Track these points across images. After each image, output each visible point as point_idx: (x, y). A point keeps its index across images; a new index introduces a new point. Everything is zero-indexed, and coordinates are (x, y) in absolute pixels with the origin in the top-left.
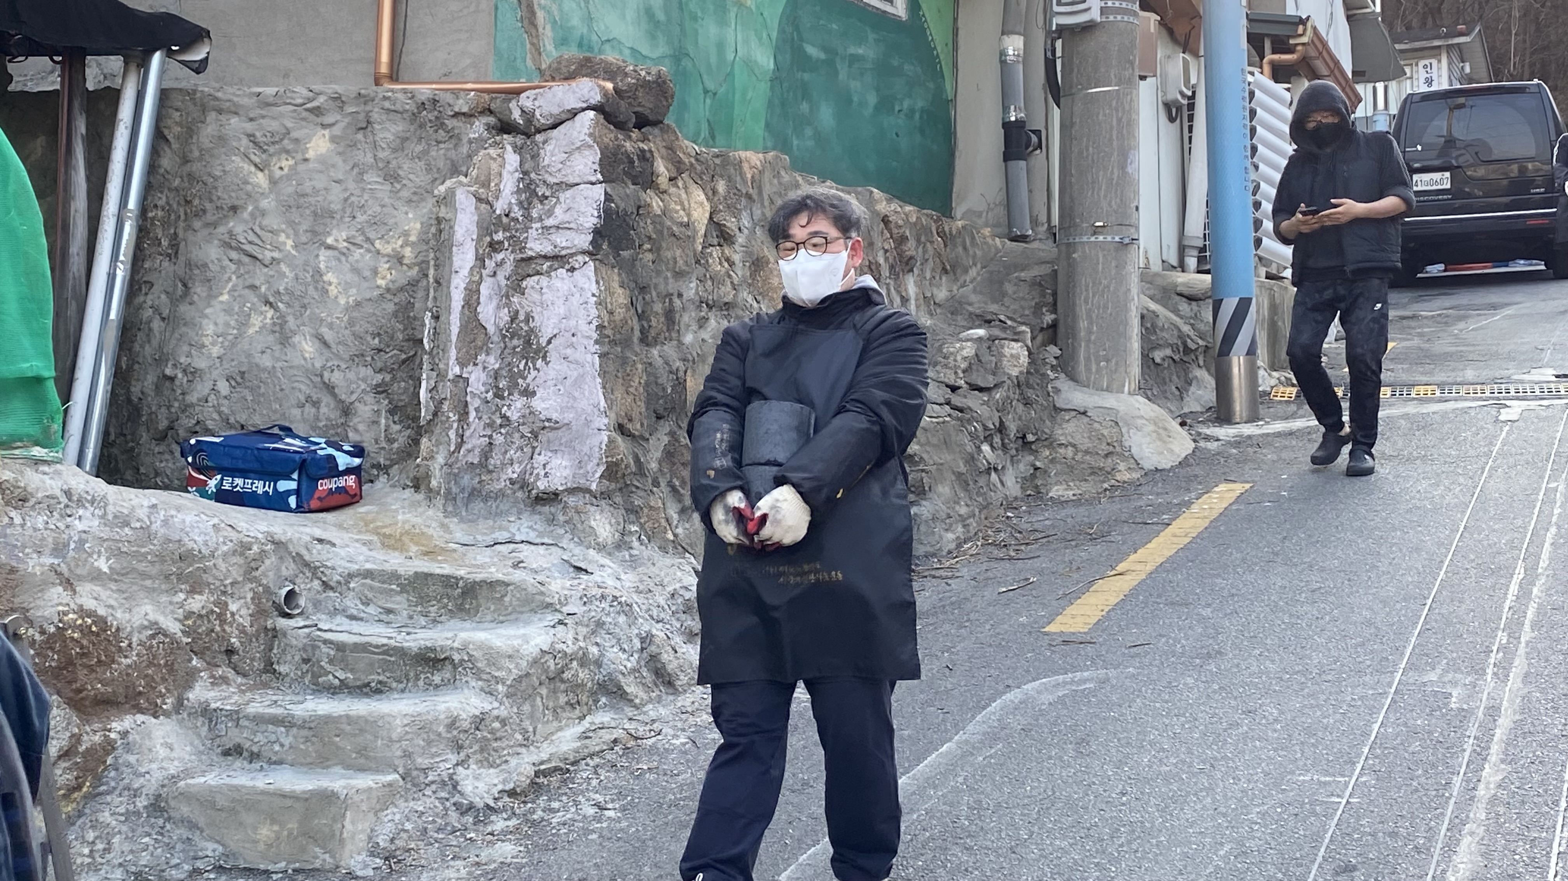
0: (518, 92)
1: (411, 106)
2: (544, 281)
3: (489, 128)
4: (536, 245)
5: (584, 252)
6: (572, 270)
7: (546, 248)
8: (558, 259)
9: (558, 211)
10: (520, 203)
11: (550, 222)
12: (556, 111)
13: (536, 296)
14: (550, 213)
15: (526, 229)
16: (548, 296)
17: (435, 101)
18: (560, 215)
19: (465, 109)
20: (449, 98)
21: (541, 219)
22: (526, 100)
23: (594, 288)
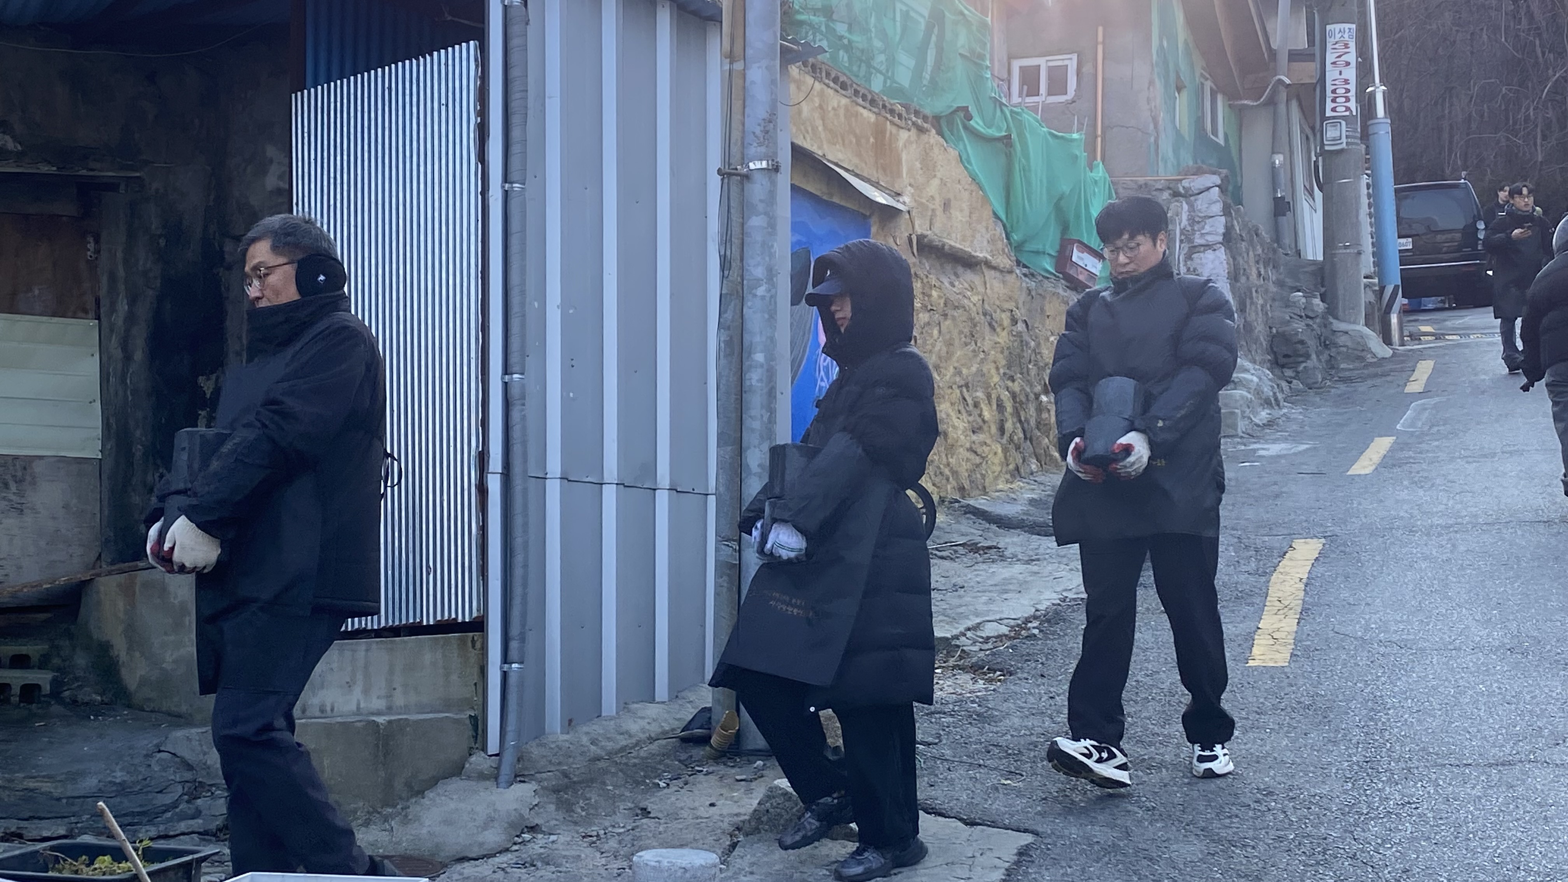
0: (1181, 180)
1: (1135, 187)
2: (1202, 255)
3: (1170, 194)
4: (1198, 241)
5: (1220, 243)
6: (1215, 250)
7: (1202, 242)
8: (1208, 246)
9: (1206, 227)
10: (1190, 225)
11: (1203, 232)
12: (1202, 187)
13: (1199, 261)
14: (1203, 228)
15: (1194, 234)
16: (1204, 261)
17: (1146, 184)
18: (1207, 229)
19: (1160, 187)
20: (1153, 183)
21: (1199, 231)
22: (1185, 183)
23: (1224, 257)
